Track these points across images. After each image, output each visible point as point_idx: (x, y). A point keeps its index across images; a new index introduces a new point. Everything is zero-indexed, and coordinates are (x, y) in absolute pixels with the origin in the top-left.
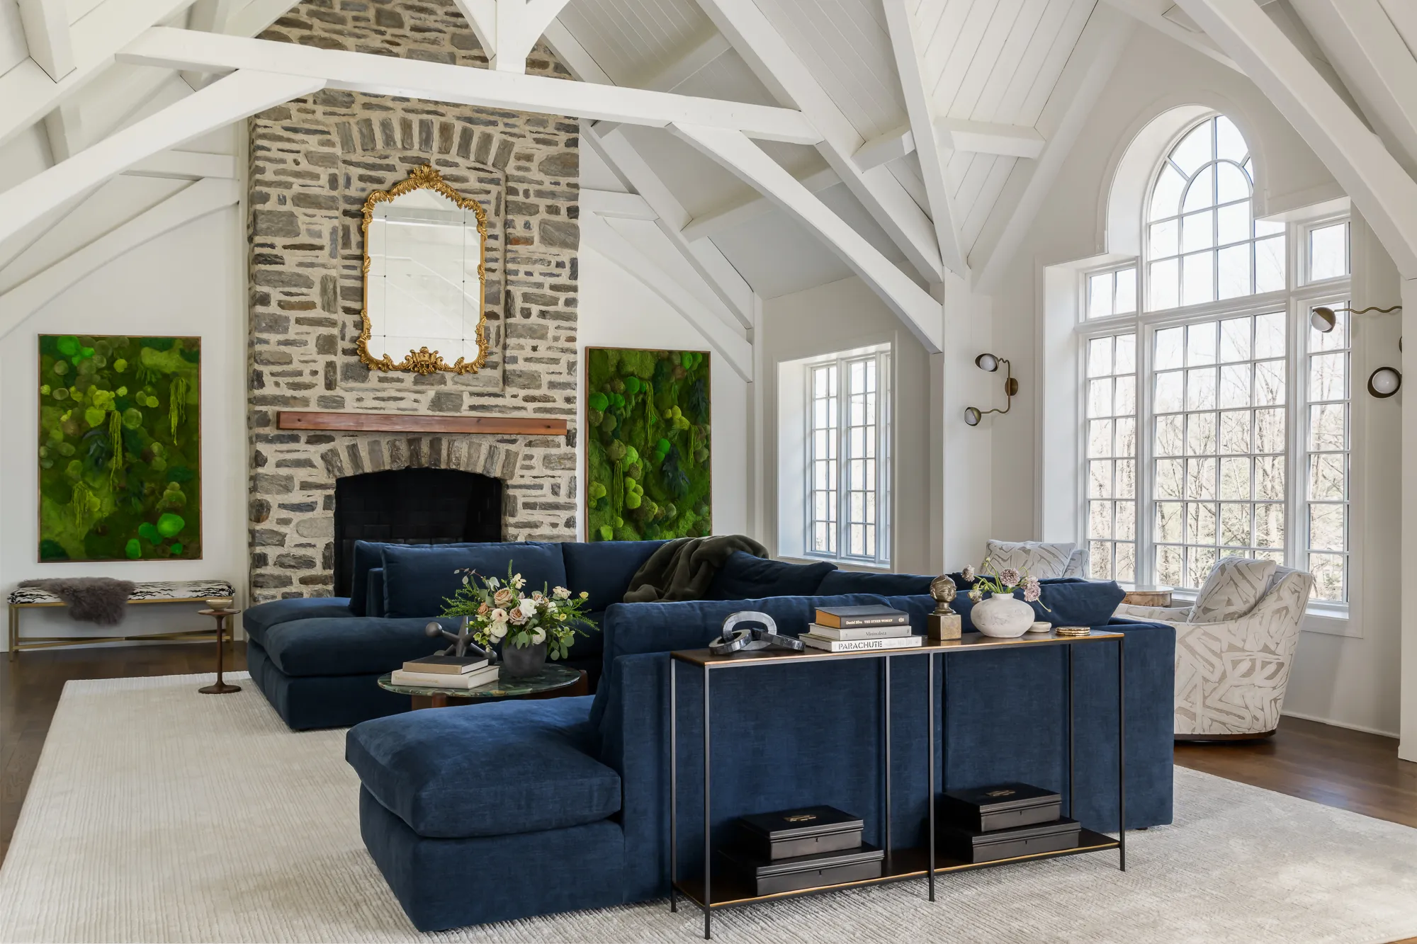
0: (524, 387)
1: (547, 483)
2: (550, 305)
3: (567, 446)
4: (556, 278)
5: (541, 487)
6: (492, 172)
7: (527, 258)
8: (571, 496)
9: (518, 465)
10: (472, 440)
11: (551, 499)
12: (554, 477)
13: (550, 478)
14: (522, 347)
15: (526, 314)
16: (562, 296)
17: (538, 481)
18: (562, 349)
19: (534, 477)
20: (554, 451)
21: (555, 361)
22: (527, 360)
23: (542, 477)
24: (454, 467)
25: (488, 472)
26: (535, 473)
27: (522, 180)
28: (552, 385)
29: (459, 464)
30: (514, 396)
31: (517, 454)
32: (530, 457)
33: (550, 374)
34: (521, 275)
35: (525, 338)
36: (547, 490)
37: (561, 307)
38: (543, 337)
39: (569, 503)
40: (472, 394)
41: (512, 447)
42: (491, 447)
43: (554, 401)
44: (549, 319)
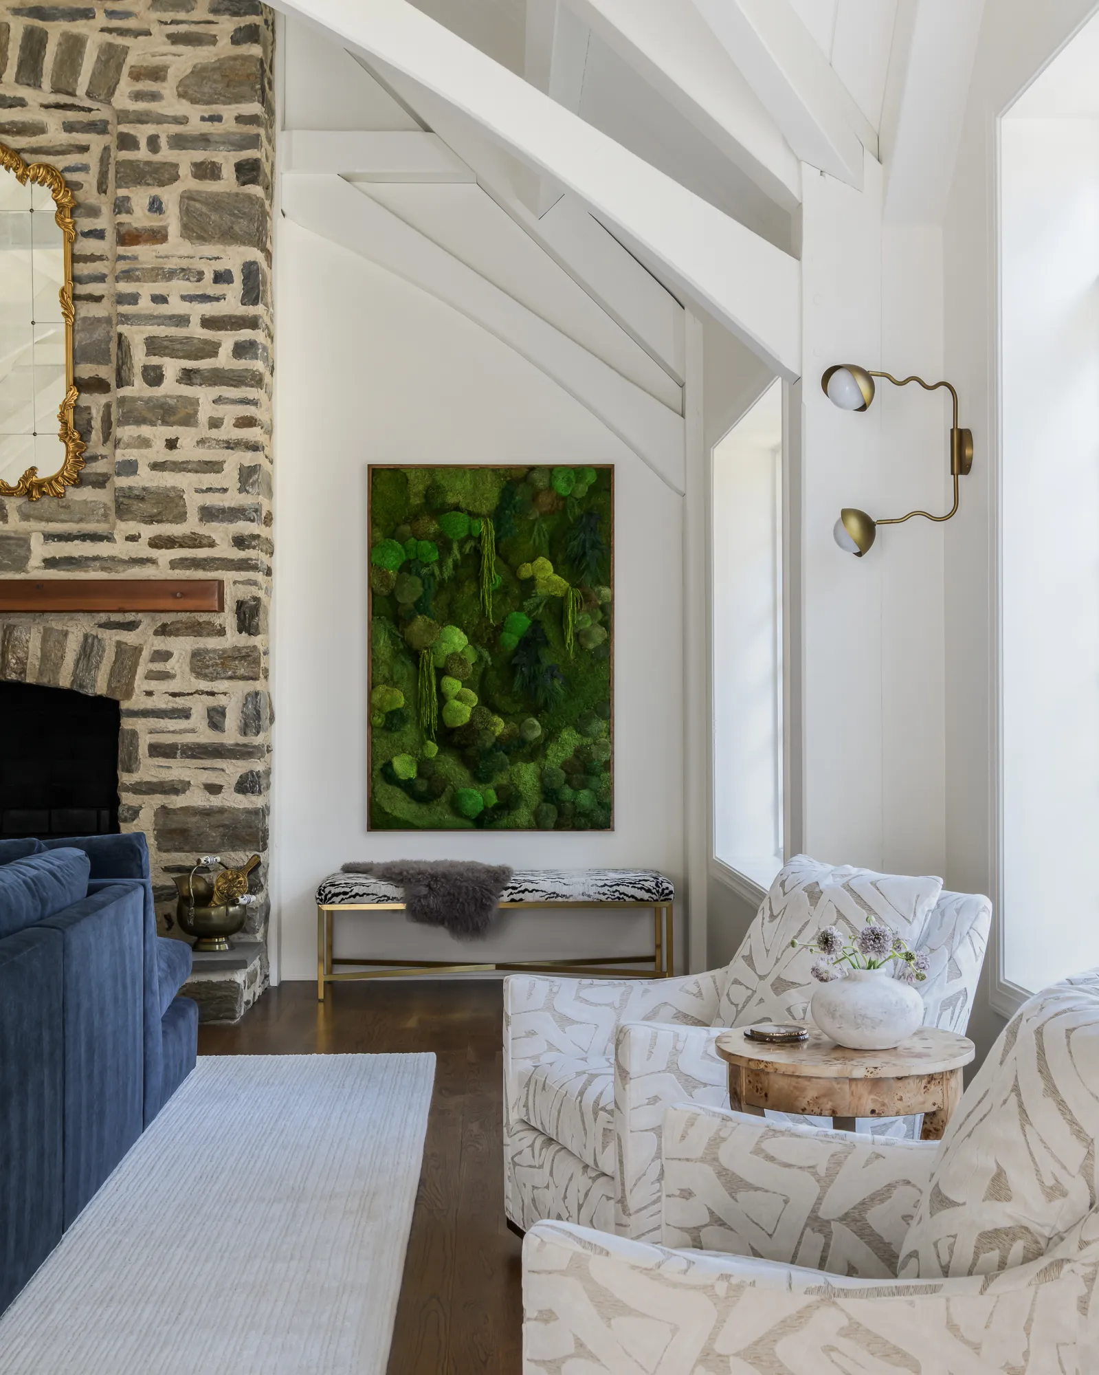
0: (150, 520)
1: (199, 706)
2: (202, 358)
3: (240, 632)
4: (215, 303)
5: (185, 714)
6: (90, 110)
7: (153, 269)
8: (248, 732)
9: (141, 671)
10: (48, 625)
11: (206, 736)
12: (212, 694)
13: (204, 697)
14: (145, 443)
15: (154, 377)
16: (227, 340)
17: (180, 702)
18: (227, 442)
19: (174, 695)
20: (212, 643)
21: (214, 467)
22: (156, 466)
23: (191, 694)
24: (13, 677)
25: (81, 686)
26: (173, 686)
27: (144, 118)
28: (208, 514)
29: (24, 671)
30: (133, 538)
31: (137, 650)
32: (165, 656)
33: (202, 491)
34: (145, 305)
35: (153, 424)
36: (198, 720)
37: (224, 360)
38: (189, 420)
39: (245, 745)
40: (49, 537)
41: (129, 638)
42: (86, 637)
43: (212, 545)
44: (201, 385)
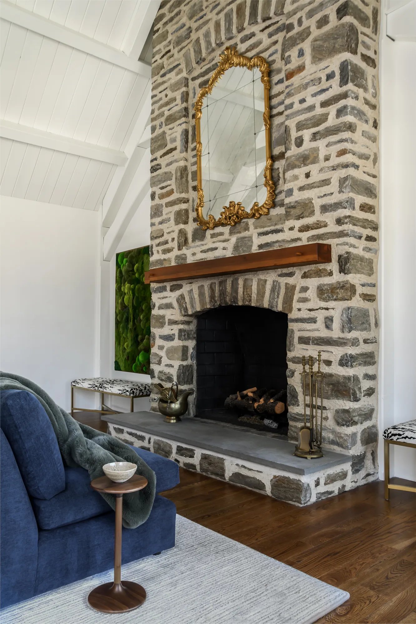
0: (299, 217)
1: (321, 316)
2: (321, 124)
3: (340, 273)
4: (327, 92)
5: (313, 320)
6: (278, 22)
7: (298, 87)
8: (344, 331)
9: (296, 298)
10: (259, 278)
11: (324, 333)
12: (327, 309)
13: (324, 311)
14: (296, 178)
15: (299, 142)
16: (332, 110)
17: (312, 314)
18: (333, 167)
19: (310, 310)
20: (326, 280)
21: (326, 182)
22: (301, 189)
23: (317, 309)
24: (247, 303)
25: (272, 307)
26: (310, 305)
27: (296, 11)
28: (325, 209)
29: (250, 300)
30: (291, 229)
31: (294, 287)
32: (305, 289)
33: (322, 197)
34: (297, 106)
35: (299, 167)
36: (320, 324)
37: (332, 121)
38: (315, 161)
39: (343, 338)
40: (260, 234)
41: (291, 281)
42: (274, 282)
43: (326, 226)
44: (320, 139)
